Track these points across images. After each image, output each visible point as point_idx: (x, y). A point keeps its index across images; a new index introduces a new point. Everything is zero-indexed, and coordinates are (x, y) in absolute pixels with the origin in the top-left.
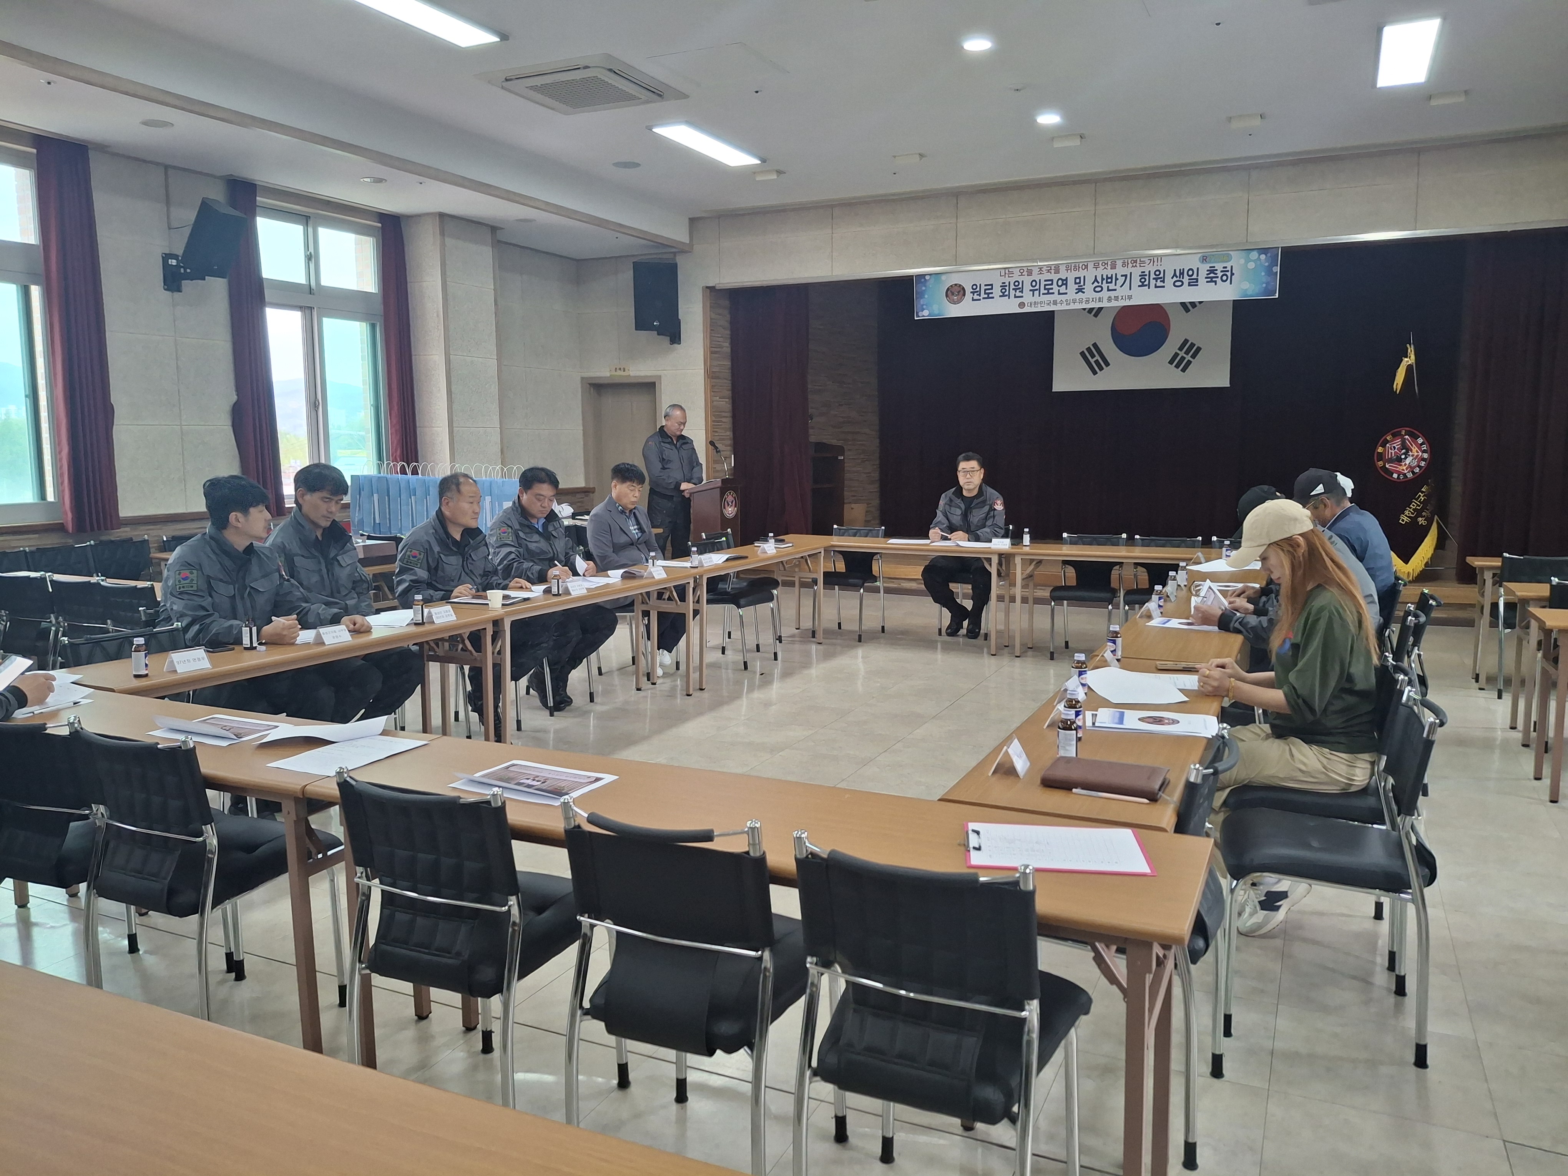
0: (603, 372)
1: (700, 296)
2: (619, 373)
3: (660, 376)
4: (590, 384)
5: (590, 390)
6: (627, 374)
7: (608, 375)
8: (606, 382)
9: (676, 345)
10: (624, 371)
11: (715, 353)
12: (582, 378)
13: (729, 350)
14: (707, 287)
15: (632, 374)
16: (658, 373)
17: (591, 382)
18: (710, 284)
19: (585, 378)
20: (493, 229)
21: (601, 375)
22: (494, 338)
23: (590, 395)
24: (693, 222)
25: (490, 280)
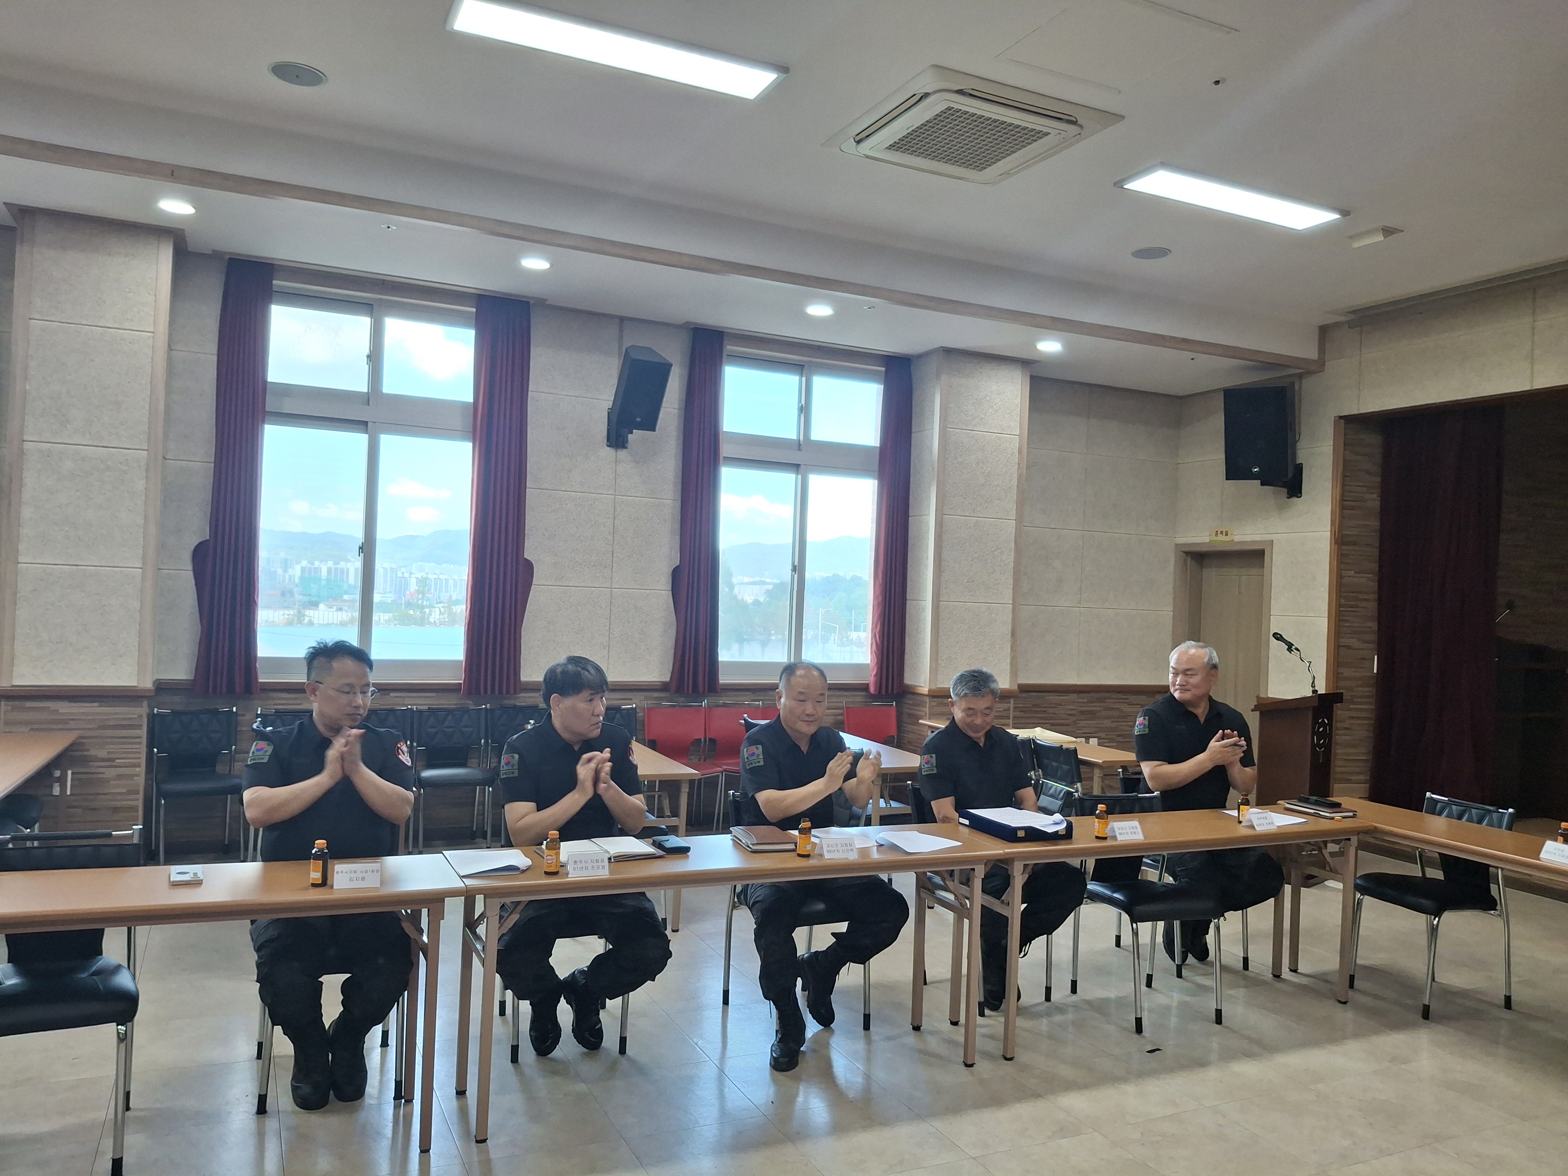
0: (1203, 536)
1: (1331, 431)
2: (1221, 538)
3: (1272, 542)
4: (1187, 553)
5: (1185, 561)
6: (1231, 539)
7: (1207, 540)
8: (1205, 549)
9: (1295, 499)
10: (1227, 535)
11: (1353, 508)
12: (1177, 545)
13: (1377, 504)
14: (1341, 417)
15: (1237, 538)
16: (1268, 537)
17: (1187, 549)
18: (1346, 413)
19: (1180, 545)
20: (1024, 362)
21: (1200, 540)
22: (1015, 494)
23: (1186, 566)
24: (1324, 331)
25: (1015, 424)
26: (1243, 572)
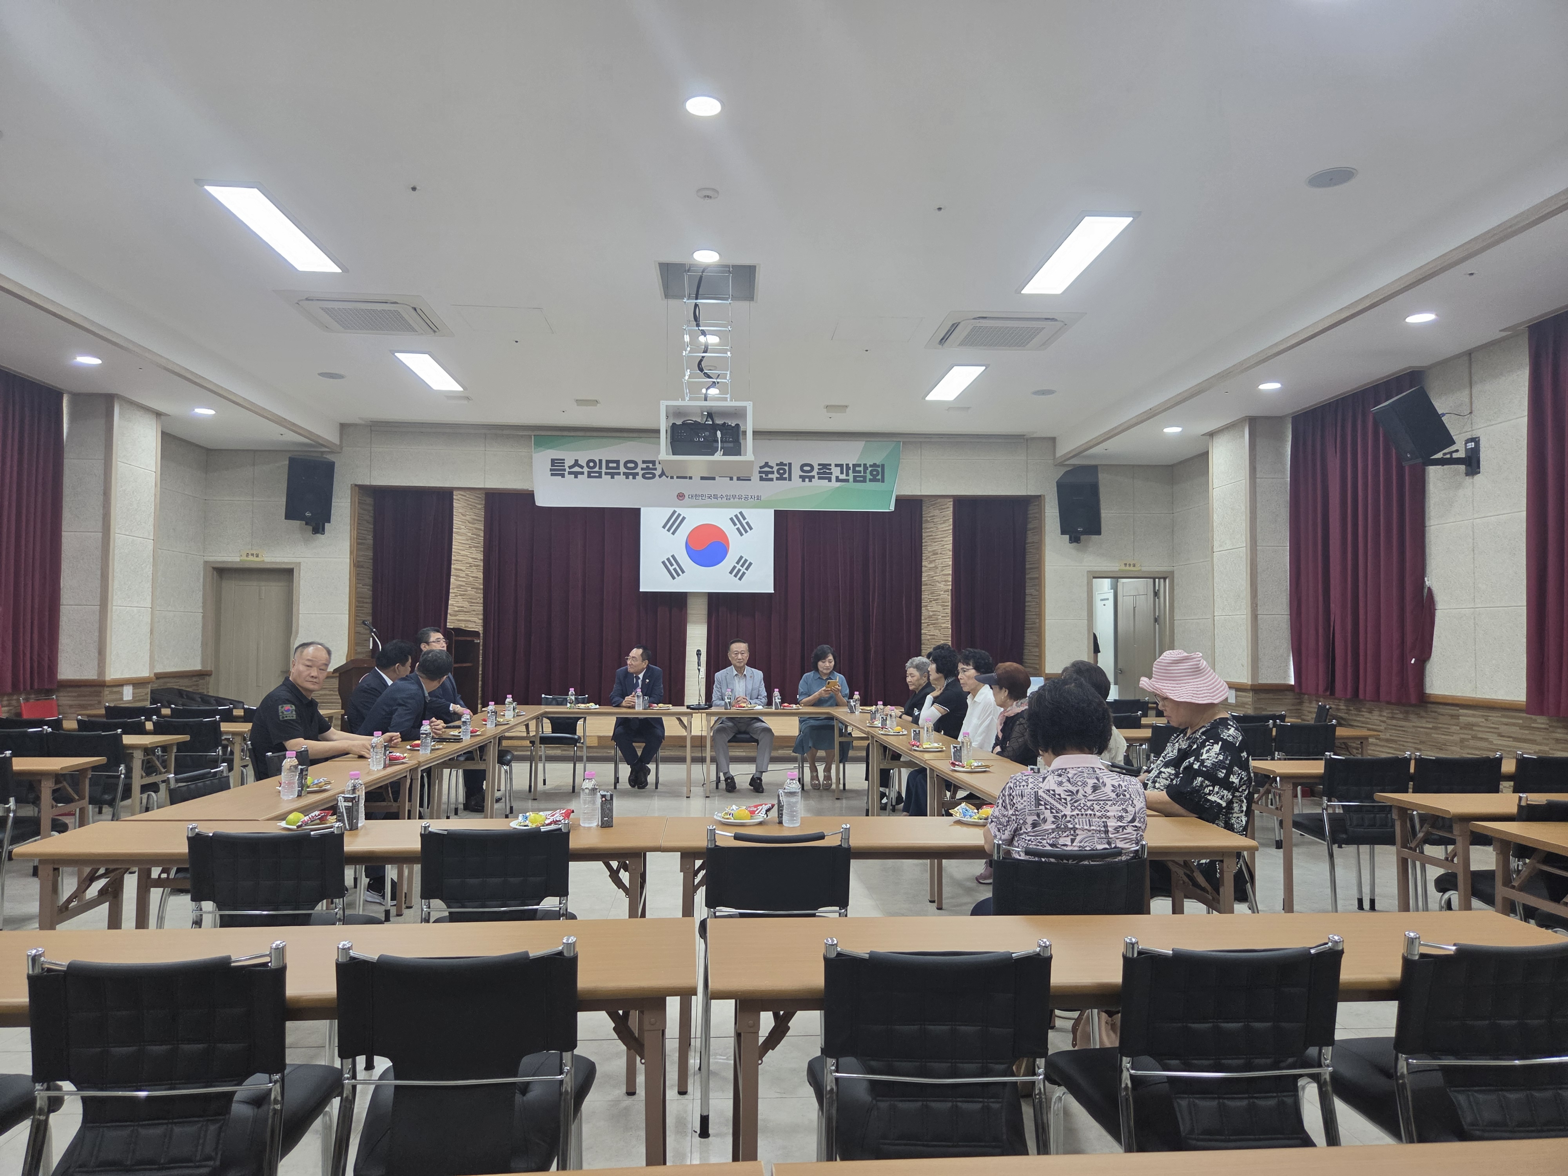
0: (231, 556)
1: (349, 492)
2: (251, 558)
3: (299, 564)
4: (214, 569)
5: (214, 574)
6: (262, 559)
7: (238, 559)
8: (235, 566)
9: (319, 535)
10: (257, 556)
11: (361, 544)
12: (206, 562)
14: (356, 485)
15: (267, 559)
16: (298, 560)
17: (217, 566)
18: (360, 483)
19: (209, 562)
20: (158, 414)
21: (230, 559)
22: (152, 520)
23: (213, 578)
24: (343, 427)
25: (153, 463)
26: (263, 583)
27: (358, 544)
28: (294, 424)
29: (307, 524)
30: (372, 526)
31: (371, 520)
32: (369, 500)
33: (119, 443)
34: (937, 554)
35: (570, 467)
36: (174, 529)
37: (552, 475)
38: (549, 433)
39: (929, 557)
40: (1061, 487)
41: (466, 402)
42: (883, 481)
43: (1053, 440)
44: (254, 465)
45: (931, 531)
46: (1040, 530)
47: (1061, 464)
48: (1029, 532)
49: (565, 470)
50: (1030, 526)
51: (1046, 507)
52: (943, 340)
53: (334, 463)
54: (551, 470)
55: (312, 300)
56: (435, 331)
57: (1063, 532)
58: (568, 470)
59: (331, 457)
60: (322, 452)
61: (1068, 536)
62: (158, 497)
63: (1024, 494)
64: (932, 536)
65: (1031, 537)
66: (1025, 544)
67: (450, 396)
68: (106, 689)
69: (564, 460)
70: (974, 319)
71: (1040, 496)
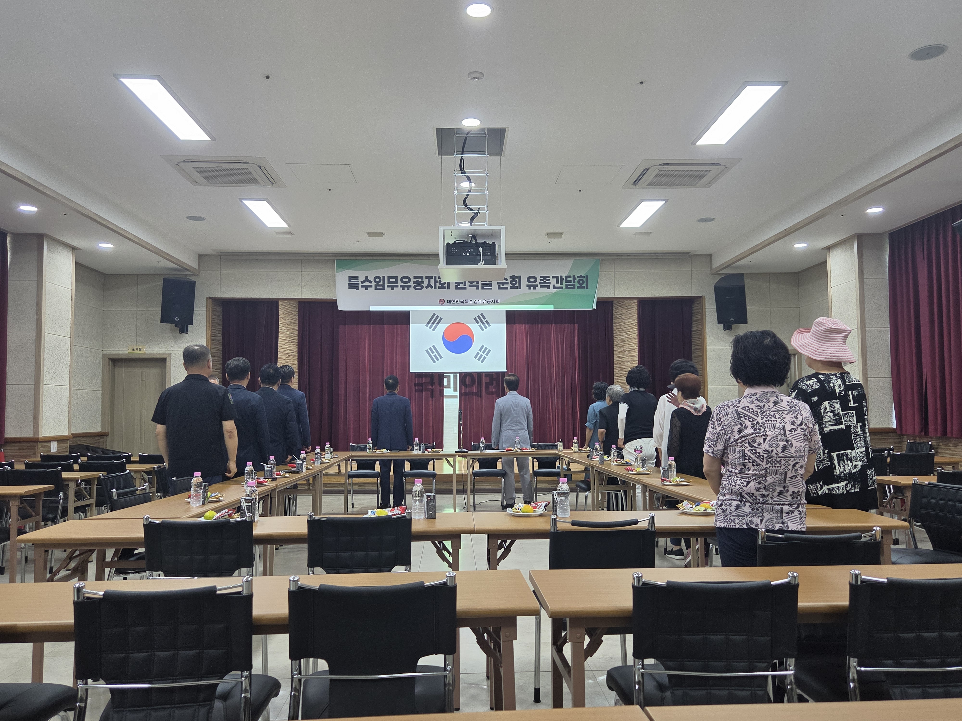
0: (122, 350)
1: (205, 303)
2: (136, 351)
3: (170, 354)
4: (110, 359)
5: (109, 363)
6: (143, 352)
7: (126, 352)
8: (124, 357)
9: (182, 334)
10: (140, 350)
11: (214, 340)
12: (104, 355)
13: (221, 337)
14: (210, 298)
15: (147, 352)
16: (169, 352)
17: (112, 357)
18: (213, 296)
19: (106, 354)
20: (73, 249)
21: (120, 352)
22: (70, 323)
23: (109, 365)
24: (201, 256)
25: (70, 283)
26: (145, 369)
27: (212, 340)
28: (168, 254)
29: (176, 326)
30: (221, 327)
31: (221, 323)
32: (220, 309)
33: (47, 268)
34: (625, 341)
35: (362, 282)
36: (82, 331)
37: (349, 288)
38: (347, 258)
39: (619, 344)
40: (717, 289)
41: (289, 236)
42: (587, 288)
43: (710, 256)
44: (137, 284)
45: (620, 325)
46: (702, 322)
47: (717, 274)
48: (694, 323)
49: (358, 284)
50: (694, 319)
51: (706, 305)
52: (636, 182)
53: (195, 282)
54: (349, 284)
55: (188, 162)
56: (273, 184)
57: (719, 323)
58: (361, 284)
59: (192, 278)
60: (186, 275)
61: (723, 325)
62: (73, 306)
63: (690, 295)
64: (620, 328)
65: (695, 327)
66: (691, 331)
67: (279, 232)
68: (39, 444)
69: (358, 277)
70: (660, 165)
71: (701, 297)
